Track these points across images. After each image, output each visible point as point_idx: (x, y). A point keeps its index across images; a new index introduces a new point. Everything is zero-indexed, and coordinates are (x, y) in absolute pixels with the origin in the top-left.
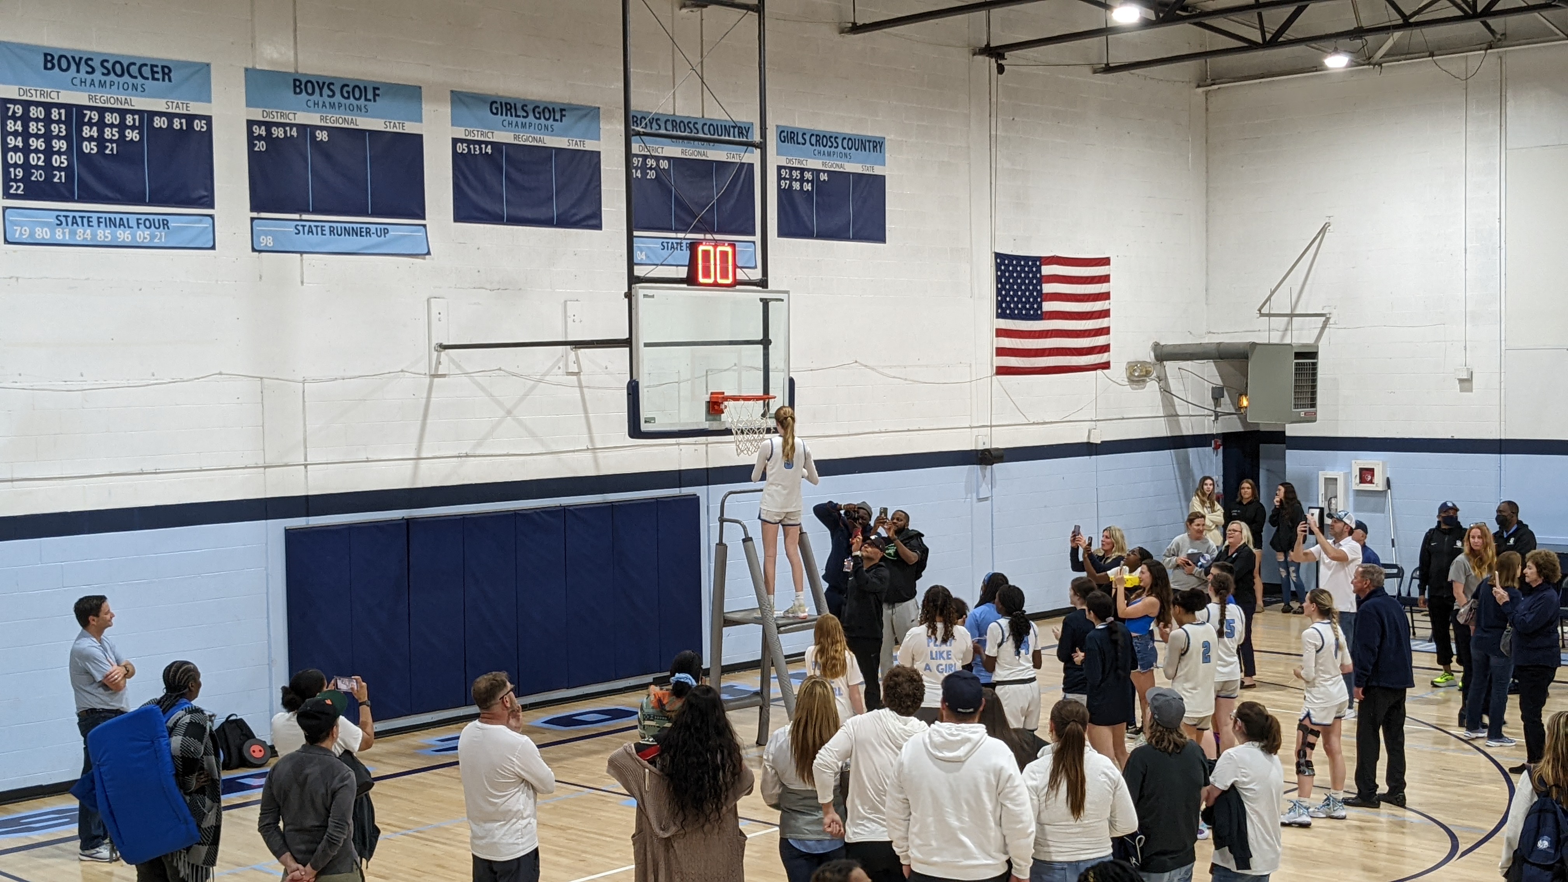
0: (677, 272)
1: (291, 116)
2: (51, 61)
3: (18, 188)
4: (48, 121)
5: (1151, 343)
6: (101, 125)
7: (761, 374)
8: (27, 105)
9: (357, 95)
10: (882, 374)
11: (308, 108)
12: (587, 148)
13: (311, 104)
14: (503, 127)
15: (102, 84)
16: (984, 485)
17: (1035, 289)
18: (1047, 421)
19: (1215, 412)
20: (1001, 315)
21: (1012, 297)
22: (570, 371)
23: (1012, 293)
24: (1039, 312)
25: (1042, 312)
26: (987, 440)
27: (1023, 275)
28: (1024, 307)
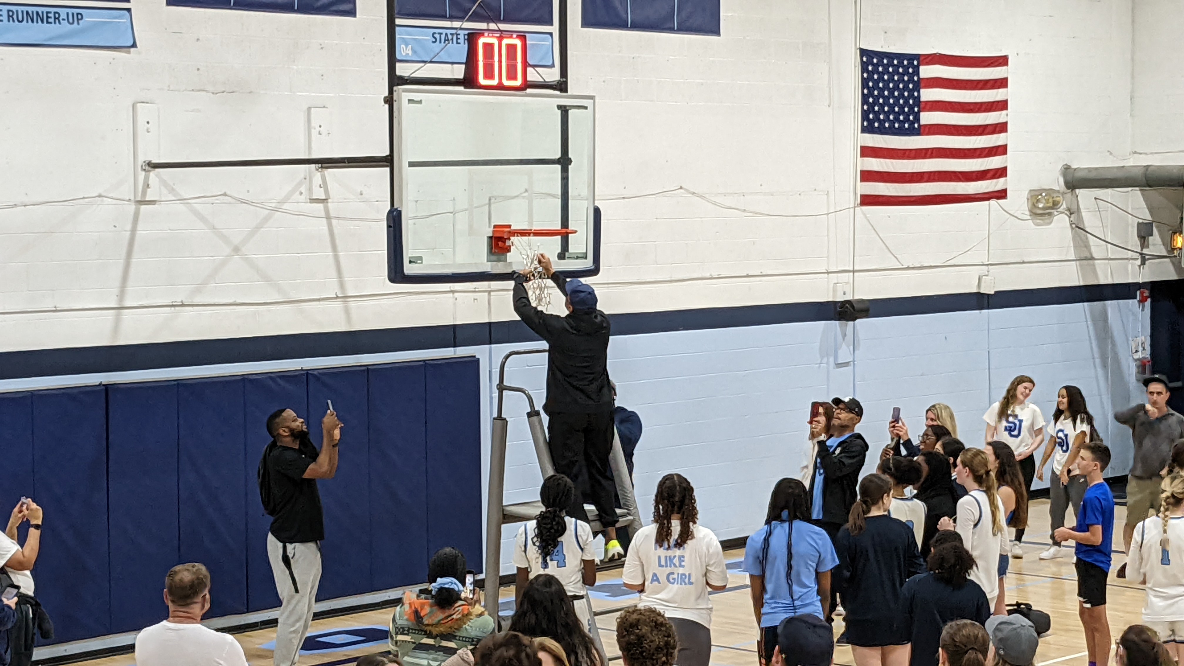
0: (452, 71)
5: (1059, 166)
7: (559, 202)
10: (715, 203)
16: (844, 346)
17: (911, 96)
18: (925, 265)
19: (1141, 254)
20: (868, 129)
21: (882, 106)
22: (314, 197)
23: (881, 101)
24: (916, 125)
25: (919, 125)
26: (849, 289)
27: (896, 78)
28: (897, 119)
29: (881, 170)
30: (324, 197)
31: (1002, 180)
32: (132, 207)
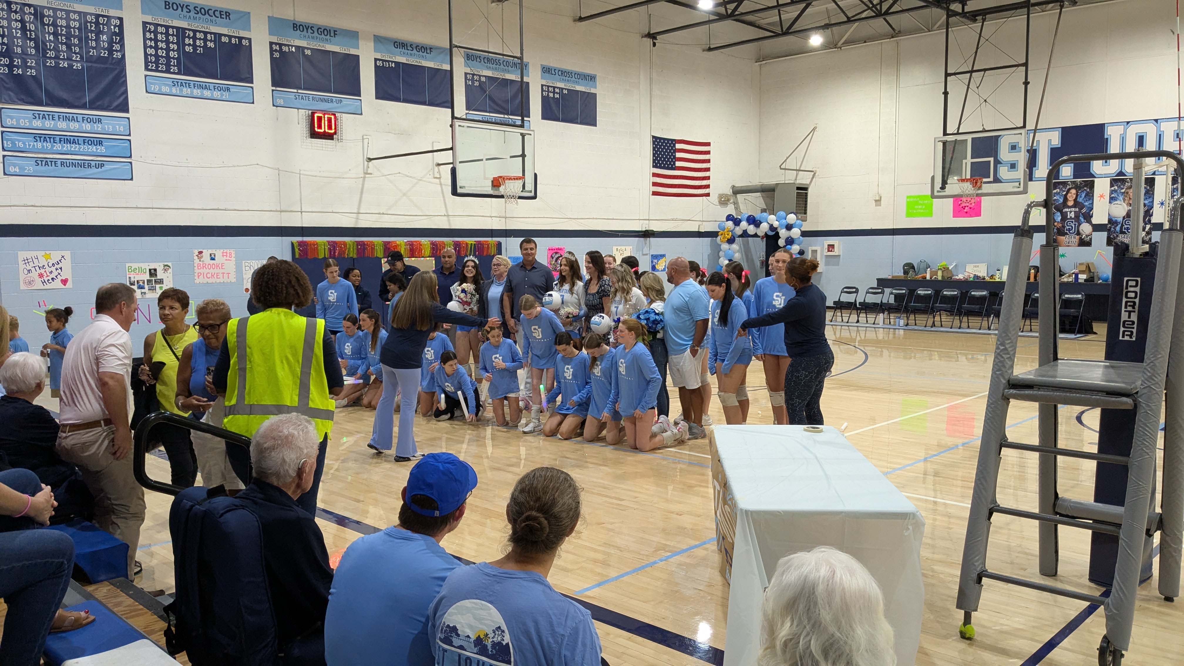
1: (292, 41)
2: (168, 5)
3: (152, 66)
4: (167, 34)
5: (730, 186)
6: (195, 38)
8: (157, 25)
9: (326, 33)
11: (300, 38)
12: (444, 68)
13: (302, 36)
14: (401, 54)
15: (195, 18)
16: (646, 247)
17: (672, 155)
20: (655, 166)
21: (660, 158)
22: (435, 176)
25: (675, 166)
26: (647, 226)
27: (666, 148)
28: (666, 163)
29: (660, 182)
30: (439, 177)
31: (708, 189)
32: (363, 176)
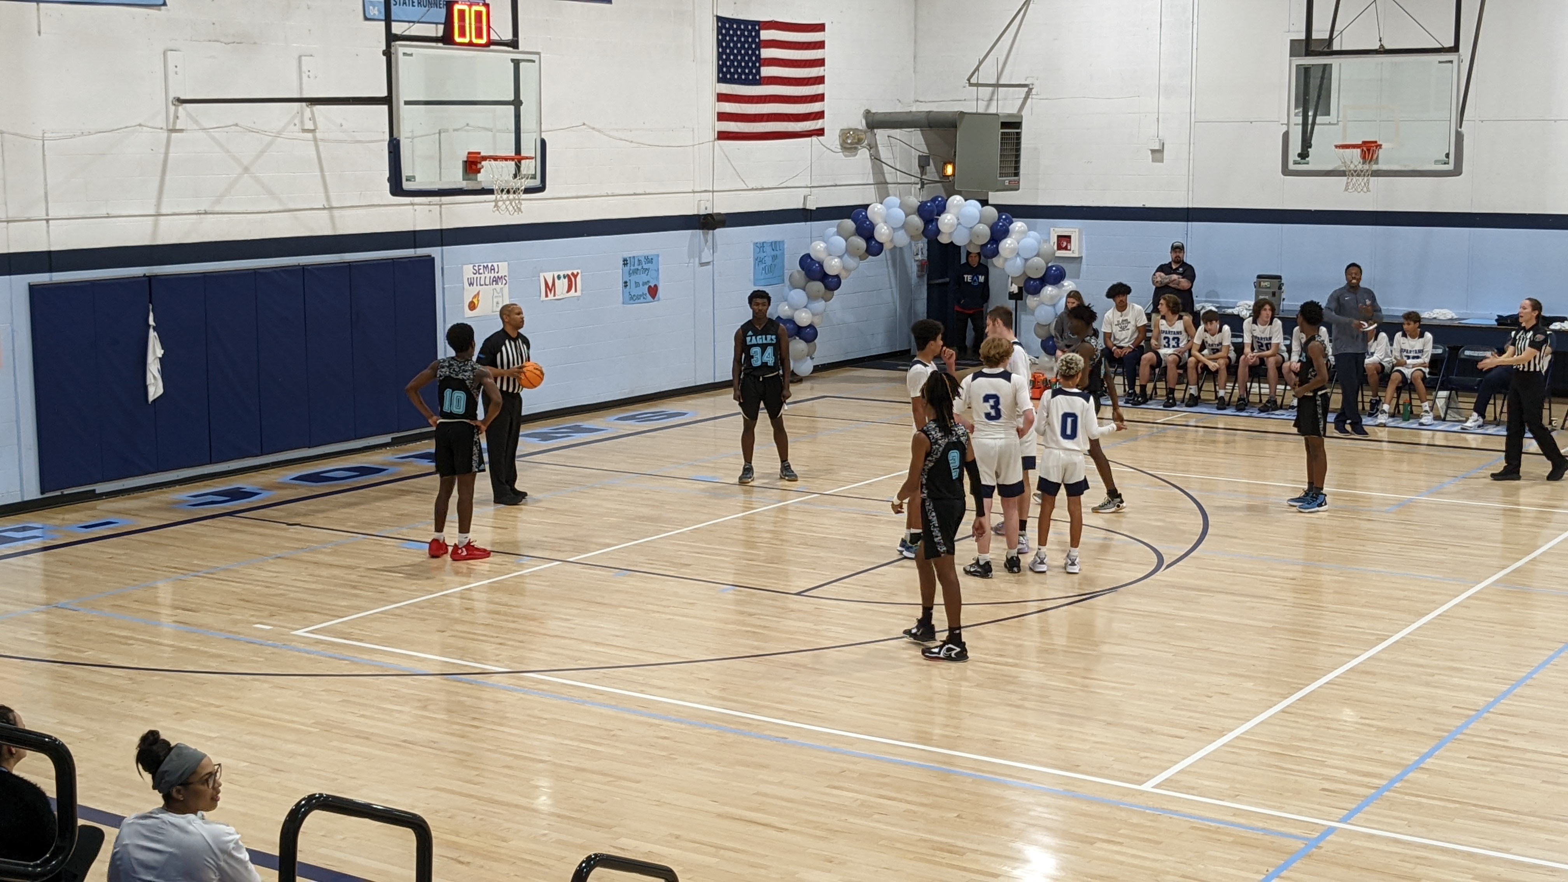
5: (862, 111)
10: (610, 136)
16: (706, 249)
17: (754, 53)
18: (765, 186)
19: (921, 179)
20: (722, 80)
21: (732, 62)
22: (306, 128)
23: (732, 57)
24: (758, 77)
25: (760, 77)
26: (709, 205)
27: (743, 39)
28: (743, 72)
29: (732, 111)
30: (312, 128)
31: (820, 121)
32: (165, 135)
